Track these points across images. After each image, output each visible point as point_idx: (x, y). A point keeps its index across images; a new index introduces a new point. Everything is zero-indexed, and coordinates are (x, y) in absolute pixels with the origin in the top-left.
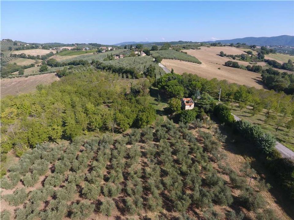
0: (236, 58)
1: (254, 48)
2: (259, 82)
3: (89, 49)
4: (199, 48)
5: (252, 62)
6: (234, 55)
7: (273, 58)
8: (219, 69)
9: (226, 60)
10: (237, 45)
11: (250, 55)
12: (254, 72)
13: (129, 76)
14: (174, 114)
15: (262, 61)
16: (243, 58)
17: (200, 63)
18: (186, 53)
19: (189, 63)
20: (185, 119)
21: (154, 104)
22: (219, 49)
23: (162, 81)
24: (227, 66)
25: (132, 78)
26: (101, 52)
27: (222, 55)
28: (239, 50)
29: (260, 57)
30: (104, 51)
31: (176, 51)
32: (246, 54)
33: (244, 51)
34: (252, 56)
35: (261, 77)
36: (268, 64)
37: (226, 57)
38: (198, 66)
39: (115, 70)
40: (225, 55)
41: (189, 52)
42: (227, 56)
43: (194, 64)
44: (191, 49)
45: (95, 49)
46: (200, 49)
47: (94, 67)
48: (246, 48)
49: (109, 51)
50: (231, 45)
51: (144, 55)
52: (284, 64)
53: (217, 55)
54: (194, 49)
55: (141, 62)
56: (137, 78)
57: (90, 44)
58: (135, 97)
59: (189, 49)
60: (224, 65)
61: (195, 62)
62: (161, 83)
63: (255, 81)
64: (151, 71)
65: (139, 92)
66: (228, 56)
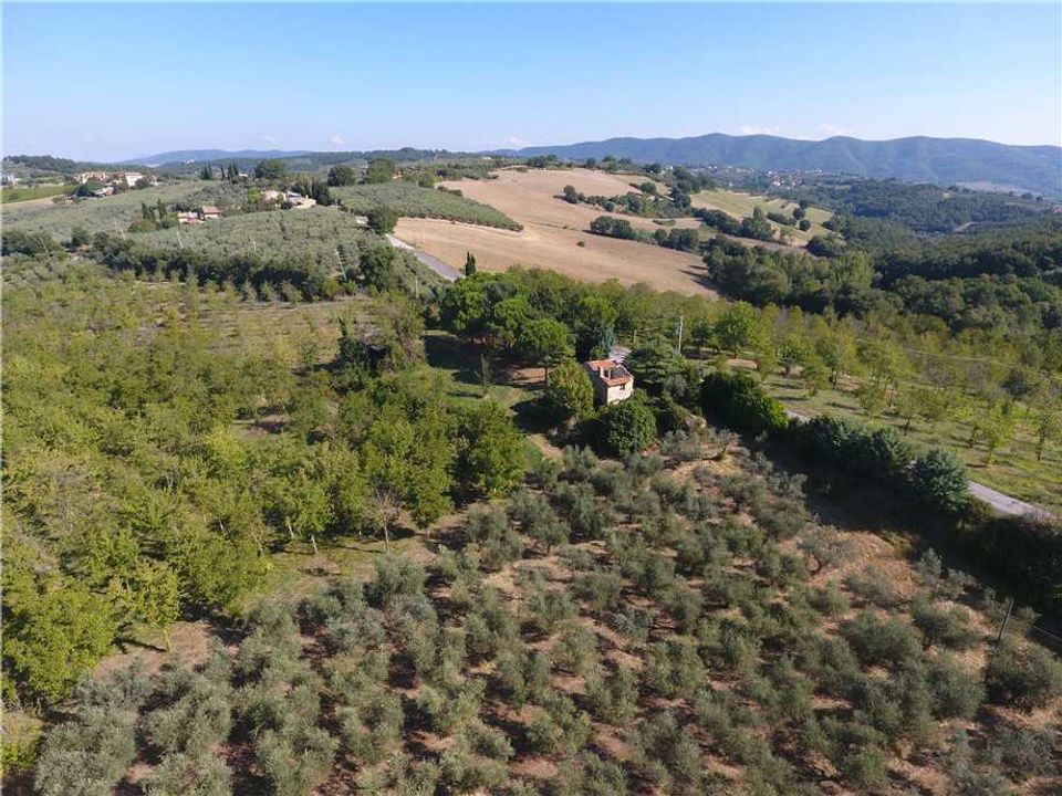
0: (616, 207)
1: (656, 172)
2: (703, 281)
3: (20, 183)
4: (490, 174)
5: (661, 217)
6: (608, 196)
7: (712, 203)
8: (581, 244)
9: (594, 213)
10: (607, 164)
11: (653, 198)
12: (678, 249)
13: (288, 288)
14: (572, 422)
15: (687, 213)
16: (634, 206)
17: (520, 228)
18: (458, 193)
19: (473, 228)
21: (463, 394)
22: (559, 179)
23: (468, 301)
24: (598, 234)
25: (307, 299)
26: (93, 195)
27: (570, 196)
28: (618, 179)
29: (679, 203)
30: (105, 190)
31: (421, 184)
32: (640, 192)
33: (631, 185)
34: (656, 200)
35: (705, 265)
36: (705, 224)
37: (583, 203)
38: (517, 239)
40: (581, 198)
41: (467, 187)
42: (588, 202)
43: (500, 230)
44: (467, 176)
45: (52, 181)
46: (495, 177)
47: (94, 261)
48: (634, 174)
49: (133, 188)
50: (590, 165)
51: (308, 203)
52: (746, 221)
53: (555, 197)
54: (477, 179)
55: (314, 231)
56: (326, 297)
57: (16, 160)
58: (374, 375)
59: (460, 179)
60: (587, 232)
61: (504, 226)
62: (465, 312)
63: (693, 277)
64: (380, 265)
65: (386, 351)
66: (590, 201)
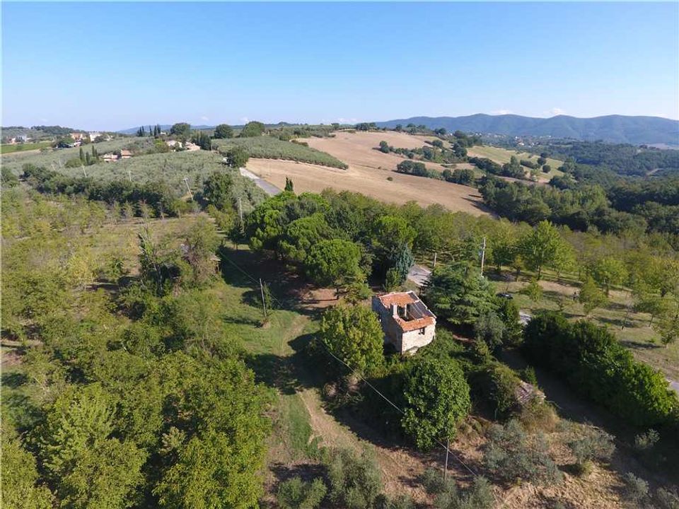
0: (416, 156)
1: (443, 134)
2: (479, 205)
3: (30, 141)
4: (330, 134)
5: (447, 163)
6: (410, 148)
7: (481, 154)
8: (390, 179)
9: (399, 159)
10: (410, 129)
11: (441, 150)
12: (459, 184)
13: (146, 209)
14: (355, 379)
15: (465, 160)
16: (428, 155)
17: (346, 167)
18: (305, 144)
19: (318, 168)
20: (430, 418)
21: (243, 321)
22: (376, 138)
23: (267, 219)
24: (402, 173)
25: (157, 215)
26: (67, 147)
27: (384, 148)
28: (416, 138)
29: (459, 153)
30: (75, 144)
31: (280, 139)
32: (432, 146)
33: (426, 142)
34: (443, 152)
35: (480, 195)
36: (477, 167)
37: (393, 153)
38: (341, 174)
39: (98, 191)
40: (391, 150)
41: (313, 142)
42: (396, 152)
43: (331, 168)
44: (315, 135)
45: (49, 139)
46: (333, 136)
47: (31, 187)
48: (427, 135)
49: (93, 142)
50: (398, 129)
51: (195, 148)
52: (506, 165)
53: (374, 149)
54: (321, 137)
55: (185, 166)
56: (171, 214)
57: (38, 128)
58: (161, 294)
59: (309, 136)
60: (395, 171)
61: (334, 166)
62: (263, 229)
63: (471, 202)
64: (218, 188)
65: (175, 272)
66: (398, 151)
